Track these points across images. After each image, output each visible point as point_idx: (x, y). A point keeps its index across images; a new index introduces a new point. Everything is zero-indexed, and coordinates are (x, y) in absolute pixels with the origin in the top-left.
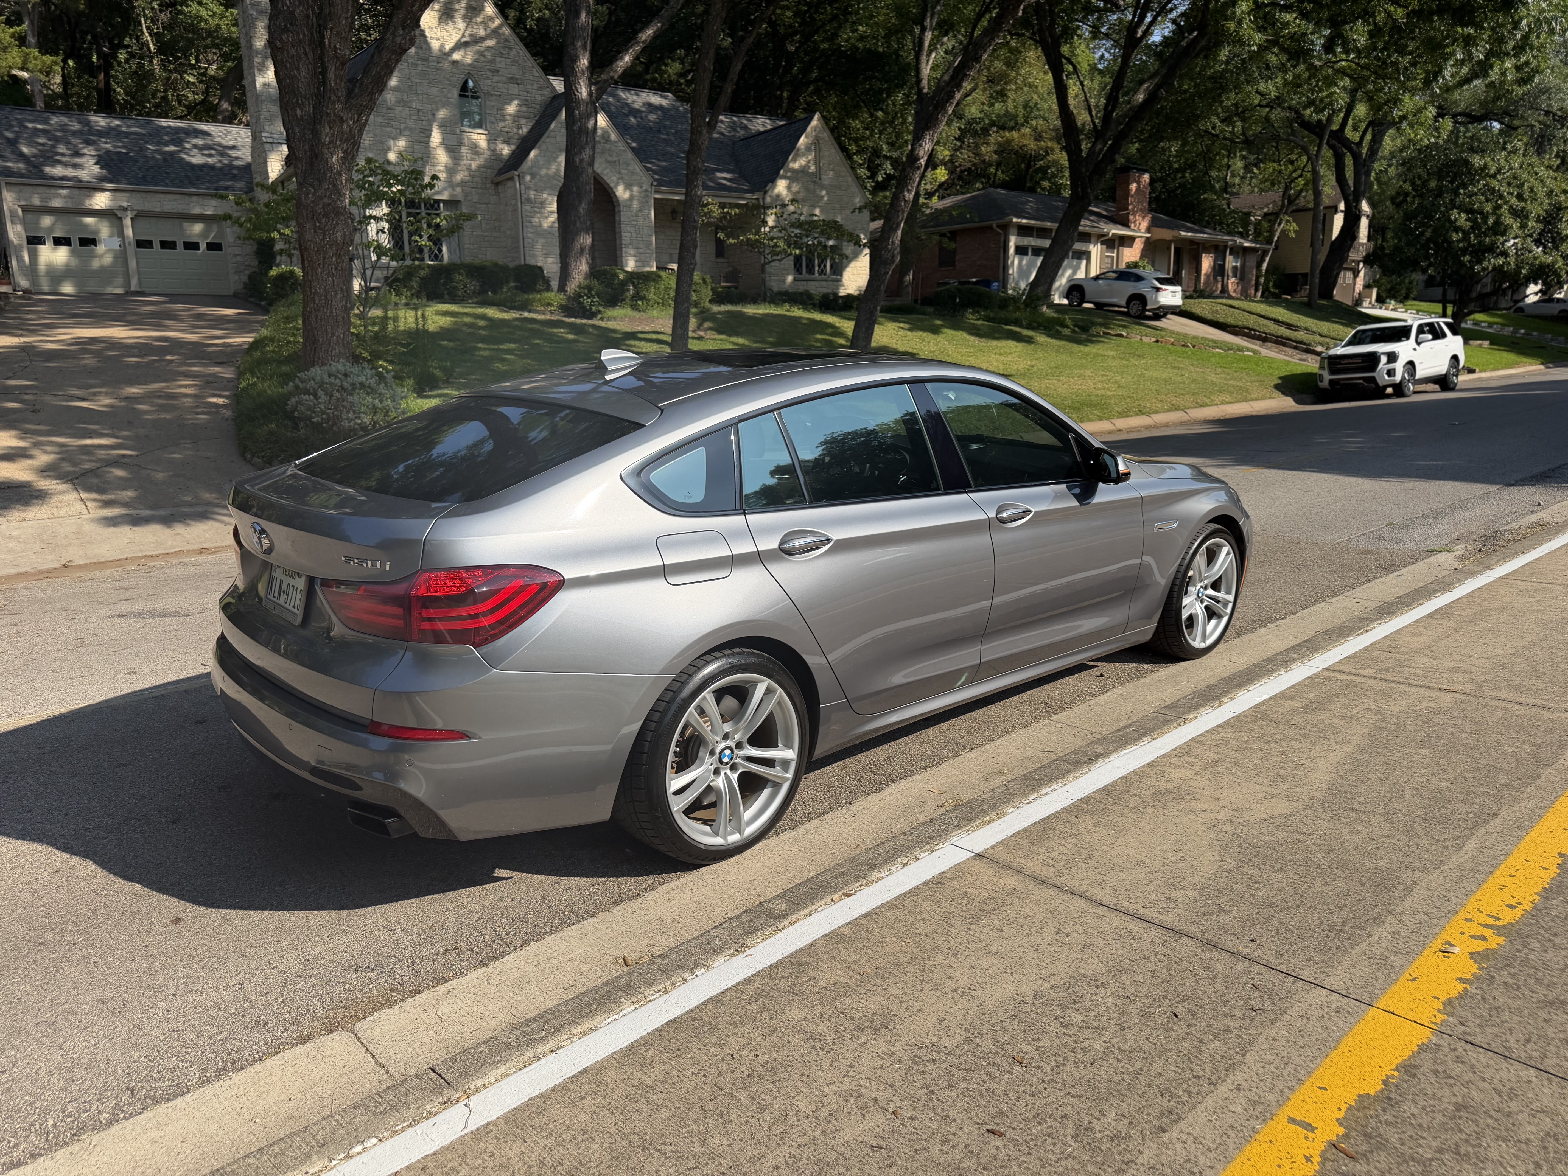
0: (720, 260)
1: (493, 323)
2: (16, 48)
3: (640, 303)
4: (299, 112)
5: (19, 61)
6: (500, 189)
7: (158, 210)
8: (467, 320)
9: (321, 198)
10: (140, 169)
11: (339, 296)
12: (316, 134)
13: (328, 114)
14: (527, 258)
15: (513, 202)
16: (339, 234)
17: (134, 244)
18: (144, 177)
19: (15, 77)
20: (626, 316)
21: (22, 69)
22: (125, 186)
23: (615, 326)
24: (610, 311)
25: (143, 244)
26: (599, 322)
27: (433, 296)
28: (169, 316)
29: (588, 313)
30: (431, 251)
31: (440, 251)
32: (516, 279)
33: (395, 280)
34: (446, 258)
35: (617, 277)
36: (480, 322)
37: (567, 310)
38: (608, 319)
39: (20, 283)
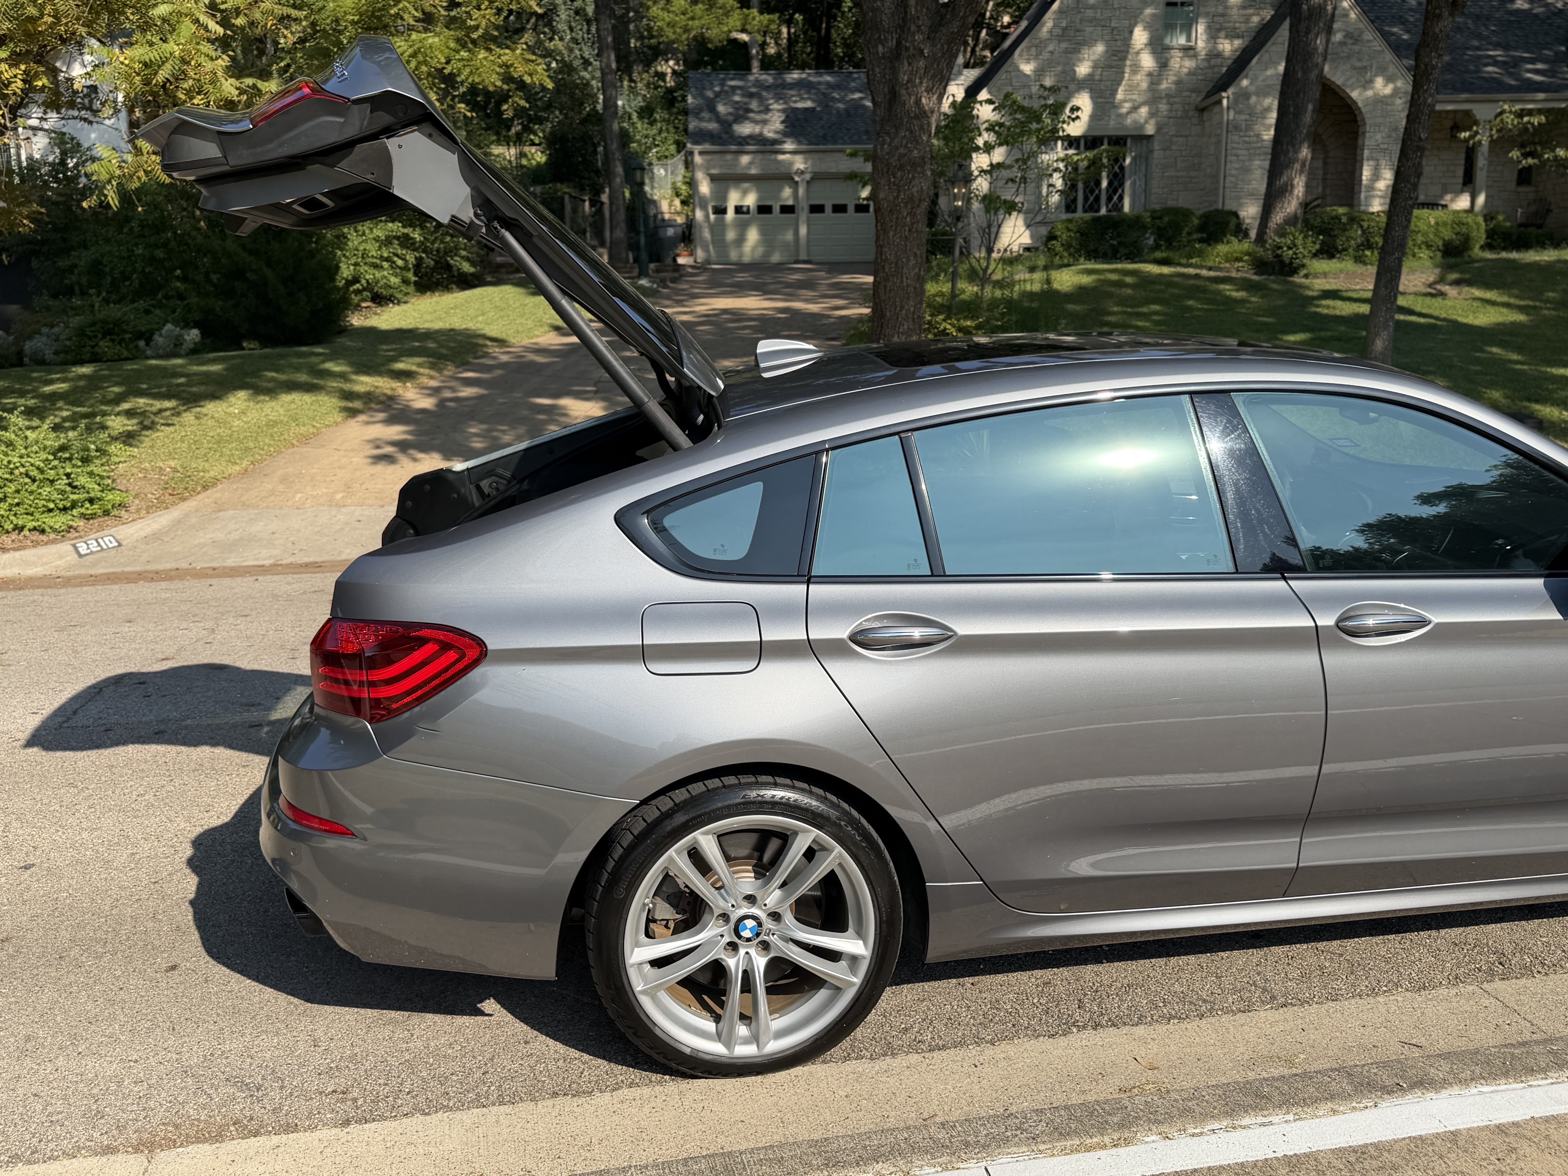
0: (1523, 189)
1: (1147, 281)
2: (738, 11)
3: (1368, 253)
4: (880, 48)
5: (738, 24)
6: (1206, 115)
7: (833, 170)
8: (1114, 277)
9: (897, 148)
10: (822, 127)
11: (912, 262)
12: (894, 71)
13: (907, 49)
14: (1227, 202)
15: (1218, 132)
16: (915, 189)
17: (807, 209)
18: (824, 137)
19: (735, 40)
20: (1341, 271)
21: (743, 30)
22: (804, 147)
23: (1320, 284)
24: (1320, 265)
25: (816, 209)
26: (1297, 279)
27: (1093, 255)
28: (809, 285)
29: (1287, 268)
30: (1109, 199)
31: (1121, 198)
32: (1201, 228)
33: (1051, 237)
34: (1127, 208)
35: (1337, 218)
36: (1128, 280)
37: (1260, 266)
38: (1316, 276)
39: (700, 254)
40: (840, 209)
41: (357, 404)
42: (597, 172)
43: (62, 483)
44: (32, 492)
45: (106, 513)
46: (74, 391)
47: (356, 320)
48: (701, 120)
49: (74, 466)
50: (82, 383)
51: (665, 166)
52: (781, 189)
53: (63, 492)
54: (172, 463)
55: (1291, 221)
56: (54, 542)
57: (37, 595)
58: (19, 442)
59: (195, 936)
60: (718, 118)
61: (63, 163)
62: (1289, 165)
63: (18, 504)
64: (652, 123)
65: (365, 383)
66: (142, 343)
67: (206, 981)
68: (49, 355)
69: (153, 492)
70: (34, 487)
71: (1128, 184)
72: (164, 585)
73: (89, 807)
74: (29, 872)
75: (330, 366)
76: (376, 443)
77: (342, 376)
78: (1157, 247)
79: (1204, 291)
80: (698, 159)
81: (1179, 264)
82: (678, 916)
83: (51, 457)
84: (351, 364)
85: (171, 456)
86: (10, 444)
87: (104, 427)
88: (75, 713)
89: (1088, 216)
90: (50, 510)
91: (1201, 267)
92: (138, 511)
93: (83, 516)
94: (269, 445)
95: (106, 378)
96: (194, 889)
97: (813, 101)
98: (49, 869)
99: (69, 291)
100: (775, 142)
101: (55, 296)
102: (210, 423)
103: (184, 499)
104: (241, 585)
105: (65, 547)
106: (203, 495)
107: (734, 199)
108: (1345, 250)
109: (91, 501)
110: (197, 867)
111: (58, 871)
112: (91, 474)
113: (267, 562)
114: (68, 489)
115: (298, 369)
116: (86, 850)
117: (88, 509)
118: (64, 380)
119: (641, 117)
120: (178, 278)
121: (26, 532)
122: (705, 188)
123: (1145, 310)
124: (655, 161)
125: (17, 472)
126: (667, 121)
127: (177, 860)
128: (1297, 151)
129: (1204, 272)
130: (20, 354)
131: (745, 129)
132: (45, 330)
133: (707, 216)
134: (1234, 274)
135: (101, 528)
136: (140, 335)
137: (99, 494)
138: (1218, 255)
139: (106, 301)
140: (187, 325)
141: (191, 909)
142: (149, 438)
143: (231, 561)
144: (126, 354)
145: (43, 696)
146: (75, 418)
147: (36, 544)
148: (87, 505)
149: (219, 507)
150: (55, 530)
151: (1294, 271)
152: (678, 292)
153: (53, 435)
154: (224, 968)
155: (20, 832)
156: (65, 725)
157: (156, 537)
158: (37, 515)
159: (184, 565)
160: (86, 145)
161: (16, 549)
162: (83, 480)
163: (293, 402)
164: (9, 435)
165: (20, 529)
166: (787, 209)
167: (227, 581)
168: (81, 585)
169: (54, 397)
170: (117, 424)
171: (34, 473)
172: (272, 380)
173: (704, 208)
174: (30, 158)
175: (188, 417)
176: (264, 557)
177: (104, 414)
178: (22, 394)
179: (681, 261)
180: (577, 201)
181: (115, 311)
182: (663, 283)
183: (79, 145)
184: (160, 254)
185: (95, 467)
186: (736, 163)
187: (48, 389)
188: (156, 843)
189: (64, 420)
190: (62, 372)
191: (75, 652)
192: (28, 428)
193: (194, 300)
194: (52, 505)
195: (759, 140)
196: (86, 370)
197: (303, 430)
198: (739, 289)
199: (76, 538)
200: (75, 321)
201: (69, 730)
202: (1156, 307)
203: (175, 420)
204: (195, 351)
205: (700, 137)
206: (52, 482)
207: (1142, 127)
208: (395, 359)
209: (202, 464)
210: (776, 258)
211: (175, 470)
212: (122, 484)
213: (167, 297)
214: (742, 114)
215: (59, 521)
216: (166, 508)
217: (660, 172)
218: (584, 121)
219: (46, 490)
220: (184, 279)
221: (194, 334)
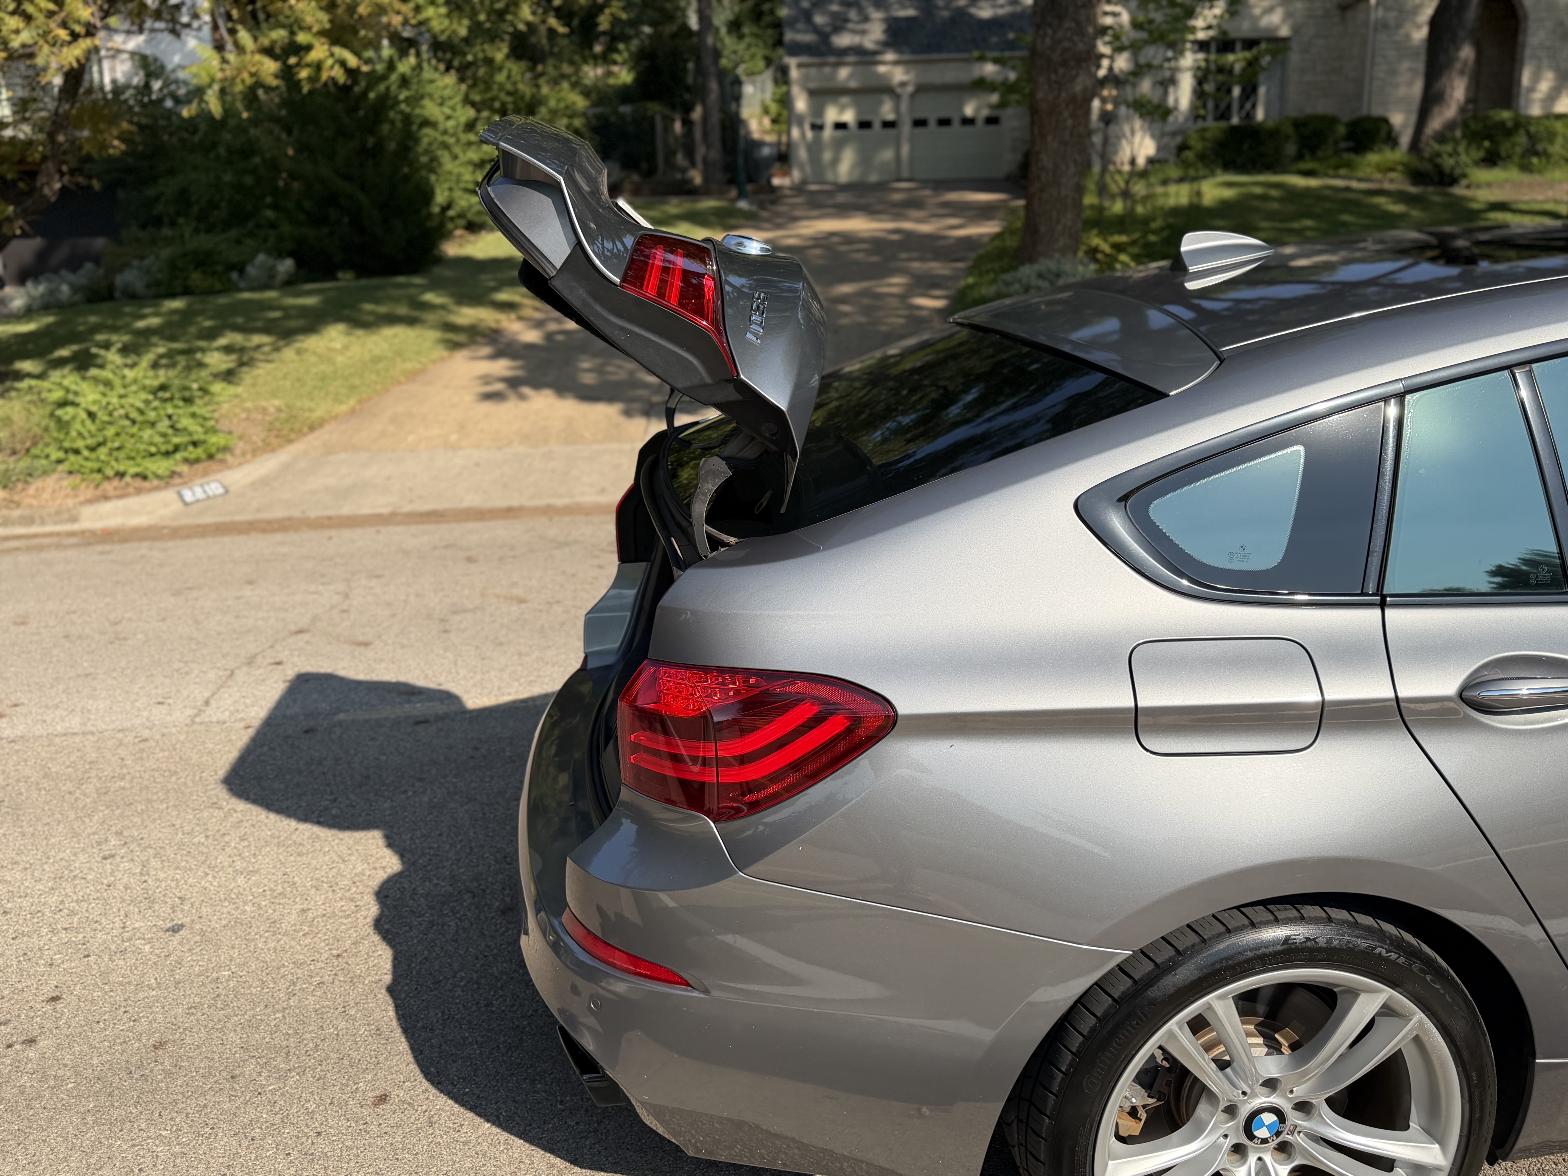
1: (1293, 195)
3: (1534, 161)
6: (1349, 14)
7: (938, 82)
8: (1258, 190)
10: (926, 35)
14: (1374, 107)
15: (1365, 31)
17: (909, 124)
18: (929, 46)
20: (1507, 181)
22: (906, 57)
23: (1485, 196)
24: (1482, 175)
25: (920, 123)
26: (1458, 190)
27: (1229, 166)
28: (916, 204)
29: (1448, 179)
30: (1242, 107)
31: (1254, 106)
32: (1350, 136)
33: (1183, 148)
34: (1260, 115)
35: (1502, 124)
36: (1274, 193)
37: (1417, 176)
38: (1479, 186)
39: (796, 175)
40: (944, 122)
41: (461, 338)
42: (688, 89)
43: (163, 425)
44: (132, 436)
45: (211, 457)
46: (168, 325)
47: (452, 249)
48: (798, 31)
49: (176, 407)
50: (175, 318)
51: (754, 83)
52: (880, 103)
53: (164, 435)
54: (277, 402)
55: (1451, 126)
56: (157, 489)
57: (143, 548)
58: (117, 382)
59: (402, 1045)
60: (816, 30)
61: (147, 86)
62: (1448, 64)
63: (118, 449)
64: (741, 37)
65: (468, 315)
66: (234, 275)
67: (431, 1124)
68: (139, 286)
69: (257, 435)
70: (134, 430)
71: (1262, 91)
72: (279, 537)
73: (242, 839)
74: (178, 936)
75: (430, 297)
76: (486, 379)
77: (443, 307)
78: (1300, 157)
79: (1357, 204)
80: (794, 73)
81: (1326, 175)
82: (1151, 1101)
83: (151, 397)
84: (452, 295)
85: (274, 394)
86: (108, 384)
87: (201, 365)
88: (207, 703)
89: (1223, 124)
90: (152, 455)
91: (1350, 178)
92: (244, 454)
93: (186, 461)
94: (376, 383)
95: (200, 313)
96: (388, 966)
97: (916, 8)
98: (202, 933)
99: (158, 222)
100: (875, 53)
101: (144, 227)
102: (313, 359)
103: (290, 441)
104: (363, 537)
105: (169, 495)
106: (311, 437)
107: (832, 115)
108: (1509, 157)
109: (195, 444)
110: (387, 931)
111: (213, 935)
112: (194, 415)
113: (386, 511)
114: (170, 431)
115: (396, 300)
116: (245, 903)
117: (192, 453)
118: (157, 314)
119: (729, 32)
120: (269, 207)
121: (128, 479)
122: (801, 104)
123: (1296, 225)
124: (743, 78)
125: (116, 414)
126: (756, 36)
127: (361, 921)
128: (1458, 49)
129: (1355, 184)
130: (111, 288)
131: (844, 40)
132: (135, 263)
133: (803, 134)
134: (1387, 186)
135: (205, 474)
136: (232, 267)
137: (202, 437)
138: (1369, 165)
139: (197, 231)
140: (281, 255)
141: (390, 1001)
142: (248, 376)
143: (347, 509)
144: (218, 286)
145: (167, 681)
146: (170, 355)
147: (139, 491)
148: (191, 448)
149: (329, 450)
150: (158, 477)
151: (1453, 180)
152: (778, 215)
153: (151, 373)
154: (450, 1102)
155: (162, 875)
156: (198, 720)
157: (263, 482)
158: (139, 460)
159: (296, 513)
160: (169, 67)
161: (119, 497)
162: (185, 422)
163: (396, 336)
164: (106, 374)
165: (121, 475)
166: (888, 125)
167: (346, 533)
168: (188, 536)
169: (148, 332)
170: (216, 360)
171: (134, 415)
172: (372, 313)
173: (800, 125)
174: (114, 82)
175: (288, 353)
176: (380, 504)
177: (203, 350)
178: (115, 329)
179: (776, 181)
180: (668, 121)
181: (205, 242)
182: (762, 206)
183: (162, 67)
184: (249, 180)
185: (199, 408)
186: (833, 75)
187: (141, 324)
188: (330, 894)
189: (161, 356)
190: (156, 305)
191: (197, 622)
192: (126, 366)
193: (286, 228)
194: (153, 449)
195: (858, 50)
196: (177, 304)
197: (409, 366)
198: (843, 210)
199: (180, 484)
200: (166, 253)
201: (203, 727)
202: (1309, 223)
203: (275, 356)
204: (290, 284)
205: (796, 49)
206: (153, 424)
207: (1277, 28)
208: (497, 289)
209: (307, 403)
210: (873, 178)
211: (279, 410)
212: (224, 425)
213: (258, 226)
214: (839, 24)
215: (161, 466)
216: (273, 450)
217: (748, 89)
218: (674, 36)
219: (147, 434)
220: (275, 207)
221: (286, 265)
